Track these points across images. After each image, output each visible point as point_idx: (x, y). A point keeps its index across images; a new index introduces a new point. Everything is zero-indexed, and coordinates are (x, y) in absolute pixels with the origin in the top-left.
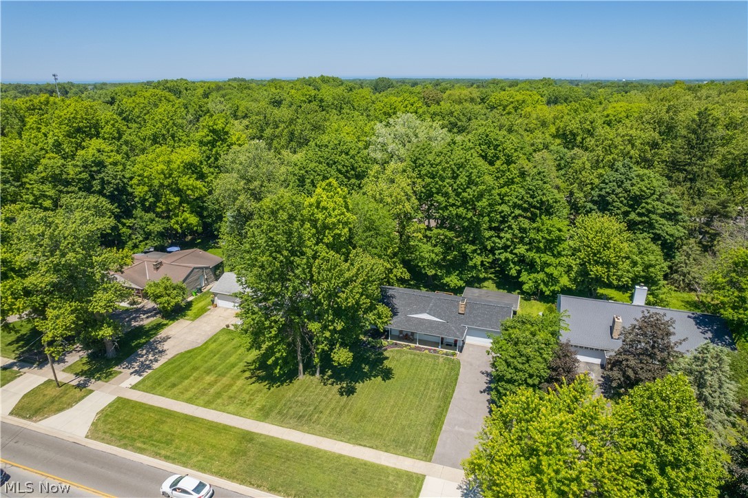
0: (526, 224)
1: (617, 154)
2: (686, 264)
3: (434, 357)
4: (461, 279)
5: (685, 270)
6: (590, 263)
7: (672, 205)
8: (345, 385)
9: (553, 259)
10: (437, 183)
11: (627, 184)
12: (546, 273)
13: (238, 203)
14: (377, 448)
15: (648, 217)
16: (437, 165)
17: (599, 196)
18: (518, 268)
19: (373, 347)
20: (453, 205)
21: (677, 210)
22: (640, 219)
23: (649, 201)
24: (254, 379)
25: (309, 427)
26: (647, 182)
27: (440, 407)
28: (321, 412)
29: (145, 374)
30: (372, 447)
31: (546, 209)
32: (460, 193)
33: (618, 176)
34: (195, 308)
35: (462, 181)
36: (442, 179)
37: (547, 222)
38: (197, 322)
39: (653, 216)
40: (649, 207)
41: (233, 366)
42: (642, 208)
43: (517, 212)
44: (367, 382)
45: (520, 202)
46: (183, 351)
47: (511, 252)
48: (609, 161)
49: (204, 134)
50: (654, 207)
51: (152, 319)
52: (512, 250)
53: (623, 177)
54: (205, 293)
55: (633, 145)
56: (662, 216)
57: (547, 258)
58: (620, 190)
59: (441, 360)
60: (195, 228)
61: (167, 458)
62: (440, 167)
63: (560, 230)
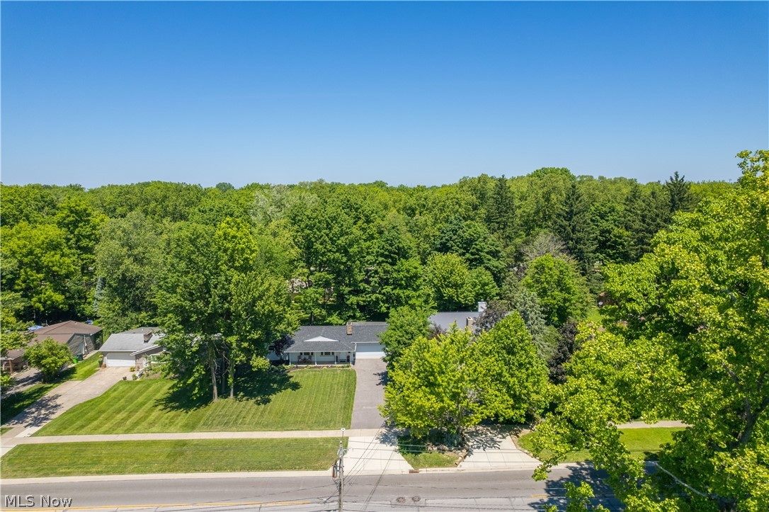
0: (389, 268)
1: (450, 211)
2: (510, 291)
3: (332, 371)
4: (341, 319)
5: (510, 296)
6: (443, 288)
7: (493, 245)
8: (259, 399)
9: (414, 293)
10: (315, 233)
11: (460, 232)
12: (410, 305)
13: (123, 267)
14: (302, 429)
15: (478, 255)
16: (314, 219)
17: (441, 244)
18: (386, 305)
19: (277, 371)
20: (330, 251)
21: (497, 249)
22: (473, 257)
23: (477, 243)
24: (169, 409)
25: (236, 427)
26: (473, 229)
27: (347, 398)
28: (244, 418)
29: (44, 424)
30: (298, 430)
31: (403, 253)
32: (335, 241)
33: (453, 227)
34: (80, 371)
35: (336, 230)
36: (319, 230)
37: (404, 264)
38: (88, 381)
39: (482, 254)
40: (478, 247)
41: (143, 404)
42: (473, 248)
43: (380, 259)
44: (279, 394)
45: (382, 251)
46: (81, 402)
47: (380, 293)
48: (444, 217)
49: (64, 215)
50: (481, 247)
51: (30, 386)
52: (380, 292)
53: (457, 227)
54: (87, 360)
55: (460, 205)
56: (487, 253)
57: (409, 292)
58: (455, 237)
59: (339, 371)
60: (60, 306)
61: (98, 473)
62: (317, 221)
63: (416, 268)
